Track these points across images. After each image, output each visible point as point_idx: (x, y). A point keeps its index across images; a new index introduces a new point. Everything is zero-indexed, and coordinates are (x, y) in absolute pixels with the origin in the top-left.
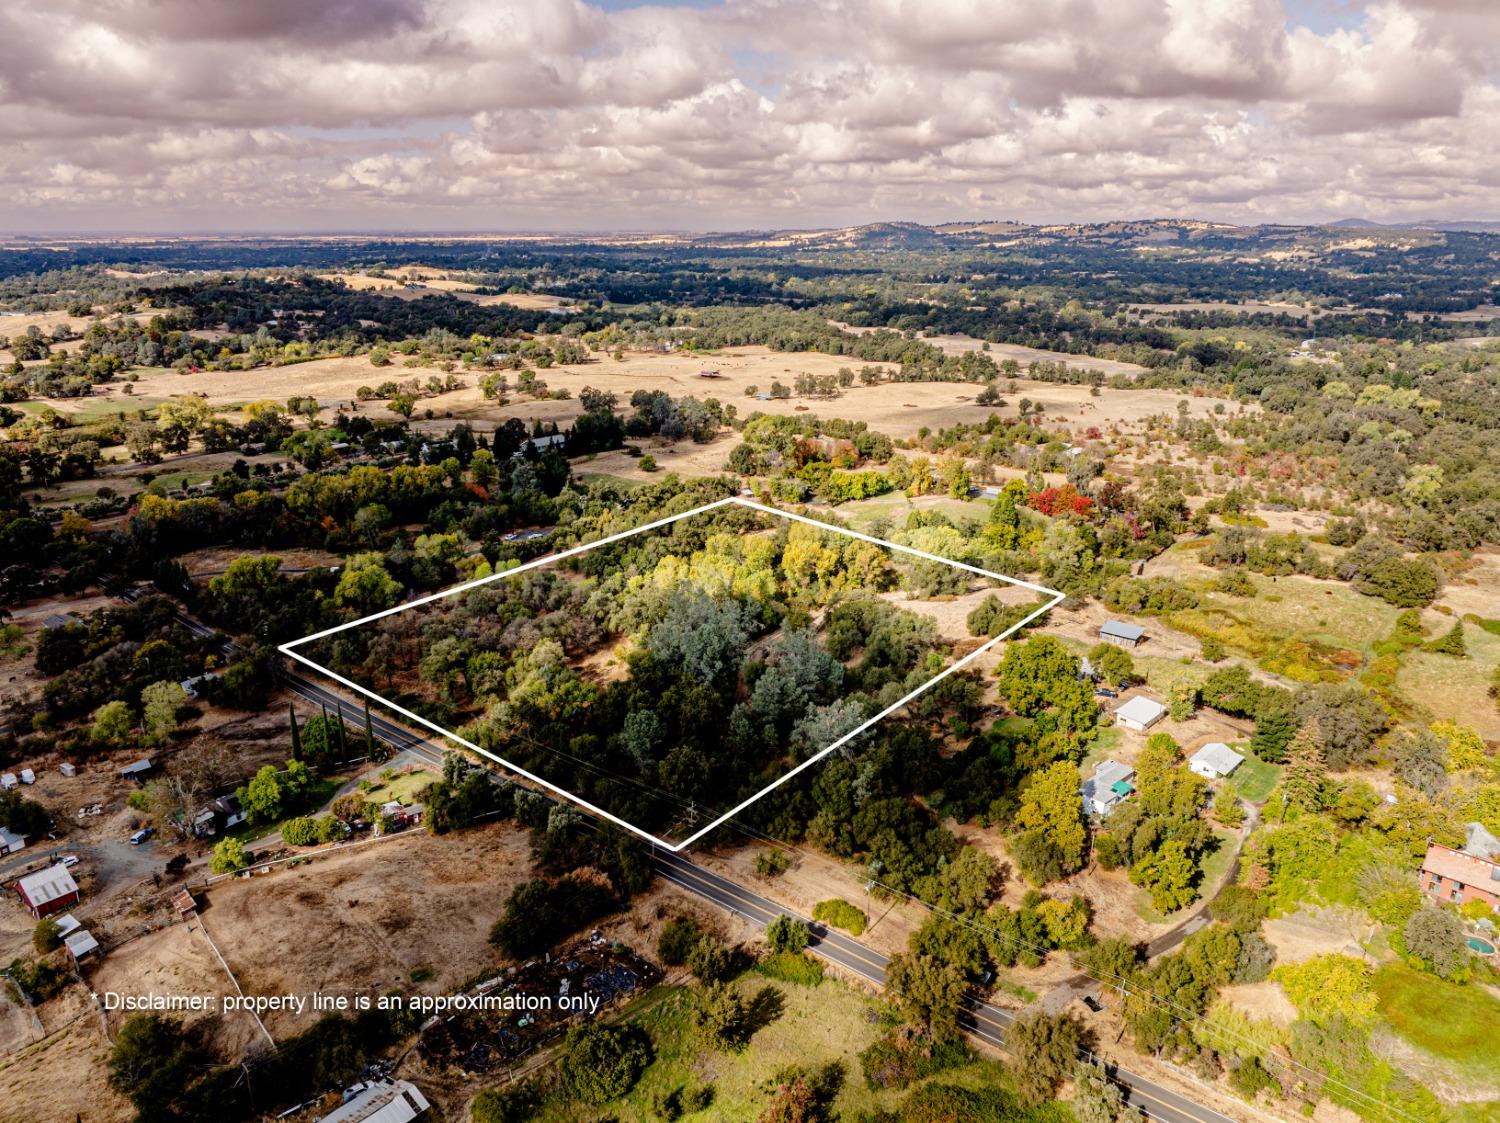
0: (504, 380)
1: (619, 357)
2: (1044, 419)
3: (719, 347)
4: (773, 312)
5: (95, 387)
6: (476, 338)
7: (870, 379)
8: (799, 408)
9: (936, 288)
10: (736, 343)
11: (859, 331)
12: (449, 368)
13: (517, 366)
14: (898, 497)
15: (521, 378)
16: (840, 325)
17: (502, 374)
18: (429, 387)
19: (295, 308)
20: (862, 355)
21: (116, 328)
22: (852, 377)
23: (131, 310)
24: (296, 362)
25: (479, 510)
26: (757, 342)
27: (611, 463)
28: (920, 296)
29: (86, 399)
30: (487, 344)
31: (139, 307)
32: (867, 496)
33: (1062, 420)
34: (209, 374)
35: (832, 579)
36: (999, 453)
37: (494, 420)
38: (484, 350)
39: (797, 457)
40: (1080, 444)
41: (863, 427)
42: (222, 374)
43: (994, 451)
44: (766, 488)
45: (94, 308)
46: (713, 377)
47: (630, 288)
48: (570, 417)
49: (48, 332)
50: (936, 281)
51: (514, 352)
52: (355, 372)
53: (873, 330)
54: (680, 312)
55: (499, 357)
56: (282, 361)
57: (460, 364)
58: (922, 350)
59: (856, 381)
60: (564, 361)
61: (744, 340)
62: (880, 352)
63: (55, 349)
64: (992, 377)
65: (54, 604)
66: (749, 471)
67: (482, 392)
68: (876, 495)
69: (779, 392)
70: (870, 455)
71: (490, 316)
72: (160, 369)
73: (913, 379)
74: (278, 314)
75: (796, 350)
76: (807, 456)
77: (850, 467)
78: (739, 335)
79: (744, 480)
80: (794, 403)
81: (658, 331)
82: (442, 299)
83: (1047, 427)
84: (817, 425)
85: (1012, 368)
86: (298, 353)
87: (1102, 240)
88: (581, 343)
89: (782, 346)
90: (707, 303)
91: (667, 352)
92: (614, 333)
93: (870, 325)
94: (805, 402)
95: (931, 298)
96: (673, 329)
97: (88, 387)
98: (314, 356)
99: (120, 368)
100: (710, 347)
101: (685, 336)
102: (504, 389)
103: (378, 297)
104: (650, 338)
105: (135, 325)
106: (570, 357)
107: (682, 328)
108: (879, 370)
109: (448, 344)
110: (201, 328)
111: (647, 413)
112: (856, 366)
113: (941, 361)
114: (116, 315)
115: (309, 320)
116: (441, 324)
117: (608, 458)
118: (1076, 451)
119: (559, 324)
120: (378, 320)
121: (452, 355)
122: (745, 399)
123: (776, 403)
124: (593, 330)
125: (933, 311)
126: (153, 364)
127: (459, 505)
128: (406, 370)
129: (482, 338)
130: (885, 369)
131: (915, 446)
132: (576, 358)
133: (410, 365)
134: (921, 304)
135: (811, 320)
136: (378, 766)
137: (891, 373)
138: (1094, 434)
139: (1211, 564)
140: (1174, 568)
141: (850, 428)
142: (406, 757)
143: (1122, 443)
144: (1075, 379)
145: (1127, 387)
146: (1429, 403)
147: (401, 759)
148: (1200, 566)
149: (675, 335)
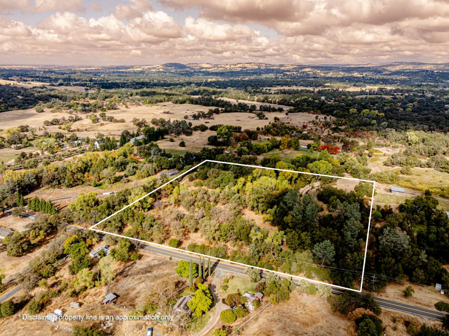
6: (73, 102)
7: (218, 112)
8: (207, 123)
10: (161, 101)
15: (100, 115)
30: (77, 104)
46: (168, 113)
60: (109, 109)
87: (238, 69)
92: (117, 99)
103: (15, 87)
117: (162, 142)
123: (196, 121)
132: (113, 108)
136: (213, 277)
137: (222, 110)
138: (304, 127)
139: (388, 166)
140: (378, 168)
141: (236, 128)
142: (219, 271)
143: (314, 129)
144: (274, 110)
145: (293, 112)
146: (381, 114)
147: (219, 272)
148: (385, 166)
149: (140, 99)
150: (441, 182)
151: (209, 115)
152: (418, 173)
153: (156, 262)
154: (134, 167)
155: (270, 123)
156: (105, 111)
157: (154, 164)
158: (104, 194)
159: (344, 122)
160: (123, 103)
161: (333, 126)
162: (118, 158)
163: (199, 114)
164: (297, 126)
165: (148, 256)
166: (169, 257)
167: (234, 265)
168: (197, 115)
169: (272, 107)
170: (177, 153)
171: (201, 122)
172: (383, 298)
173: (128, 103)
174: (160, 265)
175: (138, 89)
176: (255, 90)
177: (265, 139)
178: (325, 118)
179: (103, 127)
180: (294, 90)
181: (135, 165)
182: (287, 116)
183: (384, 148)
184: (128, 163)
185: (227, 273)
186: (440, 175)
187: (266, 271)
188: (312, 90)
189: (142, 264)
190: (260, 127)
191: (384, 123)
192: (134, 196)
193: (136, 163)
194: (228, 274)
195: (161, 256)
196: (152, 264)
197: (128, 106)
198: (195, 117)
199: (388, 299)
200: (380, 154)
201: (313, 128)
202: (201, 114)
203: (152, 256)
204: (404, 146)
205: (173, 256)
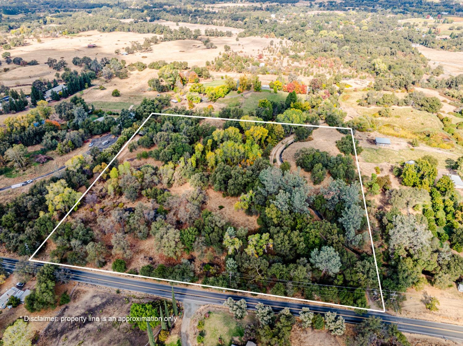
1: (39, 41)
3: (78, 32)
4: (84, 15)
8: (144, 57)
10: (84, 30)
14: (235, 94)
26: (92, 29)
27: (95, 95)
33: (242, 52)
39: (181, 81)
41: (187, 64)
46: (94, 47)
61: (87, 29)
70: (200, 76)
75: (111, 31)
77: (197, 82)
78: (84, 27)
80: (138, 55)
85: (198, 32)
89: (104, 30)
91: (57, 37)
94: (142, 54)
100: (74, 33)
107: (54, 25)
118: (263, 64)
123: (132, 55)
136: (182, 318)
137: (161, 38)
138: (261, 57)
139: (364, 106)
140: (353, 109)
141: (181, 64)
142: (189, 304)
143: (272, 59)
144: (222, 34)
145: (244, 36)
146: (340, 35)
147: (188, 307)
148: (359, 106)
149: (56, 29)
150: (422, 124)
151: (147, 47)
152: (397, 114)
153: (98, 301)
154: (53, 138)
155: (220, 54)
156: (10, 49)
157: (81, 130)
158: (13, 187)
159: (302, 46)
160: (35, 36)
161: (292, 53)
162: (28, 127)
163: (133, 46)
164: (251, 56)
165: (85, 292)
166: (116, 289)
167: (207, 290)
168: (130, 47)
169: (219, 31)
170: (111, 107)
171: (137, 57)
172: (404, 316)
173: (41, 35)
174: (104, 305)
175: (53, 13)
176: (196, 8)
177: (218, 77)
178: (281, 43)
179: (8, 73)
180: (239, 6)
181: (54, 134)
182: (238, 43)
183: (352, 80)
184: (44, 132)
185: (200, 306)
186: (420, 115)
187: (252, 294)
188: (260, 6)
189: (77, 307)
190: (210, 61)
191: (346, 46)
192: (53, 195)
193: (56, 131)
194: (202, 307)
195: (103, 289)
196: (93, 305)
197: (41, 39)
198: (130, 51)
199: (409, 317)
200: (350, 88)
201: (270, 57)
202: (135, 45)
203: (91, 291)
204: (371, 75)
205: (120, 287)
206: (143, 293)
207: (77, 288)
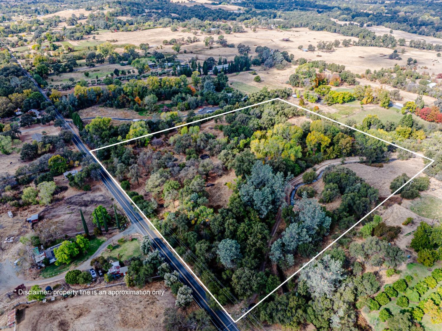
0: (213, 39)
1: (255, 31)
2: (417, 68)
3: (291, 28)
4: (312, 14)
5: (85, 36)
6: (207, 22)
7: (346, 44)
8: (318, 56)
9: (372, 6)
10: (297, 26)
11: (343, 23)
12: (195, 33)
13: (219, 33)
14: (357, 103)
15: (219, 38)
16: (335, 20)
17: (213, 36)
18: (187, 41)
19: (153, 9)
20: (344, 34)
21: (97, 15)
22: (340, 43)
23: (102, 9)
24: (149, 29)
25: (190, 99)
26: (305, 26)
27: (244, 77)
28: (366, 9)
29: (81, 41)
30: (210, 24)
31: (105, 8)
32: (344, 102)
33: (426, 68)
34: (120, 33)
35: (327, 150)
36: (400, 84)
37: (207, 55)
38: (208, 26)
39: (316, 81)
40: (434, 81)
41: (343, 68)
42: (124, 33)
43: (398, 83)
44: (302, 94)
45: (92, 8)
46: (287, 40)
47: (262, 3)
48: (233, 55)
49: (78, 16)
50: (372, 3)
51: (218, 27)
52: (165, 34)
53: (348, 23)
54: (279, 13)
55: (213, 29)
56: (144, 28)
57: (200, 31)
58: (367, 33)
59: (340, 45)
60: (235, 32)
61: (300, 25)
62: (350, 33)
63: (79, 22)
64: (395, 46)
65: (39, 127)
66: (296, 85)
67: (204, 43)
68: (348, 102)
69: (311, 49)
70: (345, 81)
71: (214, 13)
72: (106, 30)
73: (363, 45)
74: (146, 11)
75: (318, 30)
76: (321, 82)
77: (337, 86)
78: (298, 23)
79: (294, 89)
80: (316, 53)
81: (269, 21)
82: (200, 6)
83: (419, 71)
84: (325, 65)
85: (402, 42)
86: (150, 26)
88: (242, 25)
89: (313, 28)
90: (288, 10)
91: (272, 29)
92: (254, 21)
93: (346, 20)
94: (321, 53)
95: (370, 10)
96: (275, 20)
97: (82, 37)
98: (154, 27)
99: (94, 30)
100: (287, 28)
101: (279, 22)
102: (213, 42)
103: (180, 6)
104: (266, 24)
105: (103, 14)
106: (237, 30)
107: (278, 20)
108: (350, 40)
109: (197, 24)
110: (122, 16)
111: (260, 55)
112: (341, 38)
113: (374, 38)
114: (98, 11)
115: (156, 13)
116: (197, 16)
117: (243, 74)
118: (434, 84)
119: (236, 17)
120: (178, 14)
121: (198, 28)
122: (297, 50)
123: (309, 53)
124: (247, 19)
125: (371, 16)
126: (104, 29)
127: (184, 95)
128: (182, 34)
129: (208, 22)
130: (352, 40)
131: (364, 77)
132: (240, 31)
133: (184, 31)
134: (366, 13)
135: (325, 18)
136: (120, 232)
137: (354, 42)
141: (338, 67)
142: (133, 228)
156: (229, 33)
160: (256, 26)
164: (433, 74)
171: (312, 55)
173: (260, 27)
174: (100, 202)
184: (179, 93)
189: (90, 196)
195: (109, 194)
196: (96, 199)
197: (257, 29)
202: (322, 45)
203: (103, 192)
205: (117, 198)
206: (122, 207)
207: (100, 187)
